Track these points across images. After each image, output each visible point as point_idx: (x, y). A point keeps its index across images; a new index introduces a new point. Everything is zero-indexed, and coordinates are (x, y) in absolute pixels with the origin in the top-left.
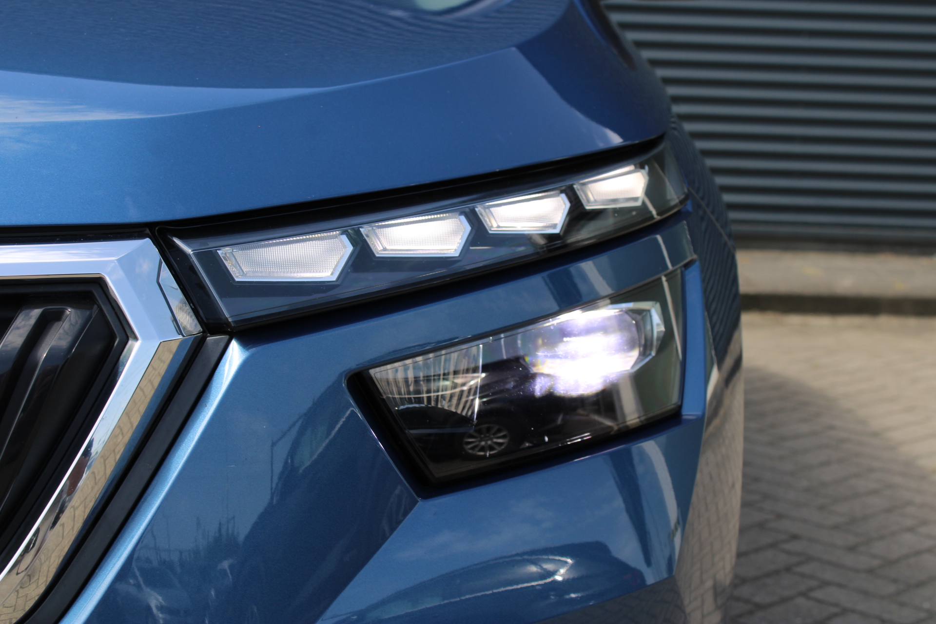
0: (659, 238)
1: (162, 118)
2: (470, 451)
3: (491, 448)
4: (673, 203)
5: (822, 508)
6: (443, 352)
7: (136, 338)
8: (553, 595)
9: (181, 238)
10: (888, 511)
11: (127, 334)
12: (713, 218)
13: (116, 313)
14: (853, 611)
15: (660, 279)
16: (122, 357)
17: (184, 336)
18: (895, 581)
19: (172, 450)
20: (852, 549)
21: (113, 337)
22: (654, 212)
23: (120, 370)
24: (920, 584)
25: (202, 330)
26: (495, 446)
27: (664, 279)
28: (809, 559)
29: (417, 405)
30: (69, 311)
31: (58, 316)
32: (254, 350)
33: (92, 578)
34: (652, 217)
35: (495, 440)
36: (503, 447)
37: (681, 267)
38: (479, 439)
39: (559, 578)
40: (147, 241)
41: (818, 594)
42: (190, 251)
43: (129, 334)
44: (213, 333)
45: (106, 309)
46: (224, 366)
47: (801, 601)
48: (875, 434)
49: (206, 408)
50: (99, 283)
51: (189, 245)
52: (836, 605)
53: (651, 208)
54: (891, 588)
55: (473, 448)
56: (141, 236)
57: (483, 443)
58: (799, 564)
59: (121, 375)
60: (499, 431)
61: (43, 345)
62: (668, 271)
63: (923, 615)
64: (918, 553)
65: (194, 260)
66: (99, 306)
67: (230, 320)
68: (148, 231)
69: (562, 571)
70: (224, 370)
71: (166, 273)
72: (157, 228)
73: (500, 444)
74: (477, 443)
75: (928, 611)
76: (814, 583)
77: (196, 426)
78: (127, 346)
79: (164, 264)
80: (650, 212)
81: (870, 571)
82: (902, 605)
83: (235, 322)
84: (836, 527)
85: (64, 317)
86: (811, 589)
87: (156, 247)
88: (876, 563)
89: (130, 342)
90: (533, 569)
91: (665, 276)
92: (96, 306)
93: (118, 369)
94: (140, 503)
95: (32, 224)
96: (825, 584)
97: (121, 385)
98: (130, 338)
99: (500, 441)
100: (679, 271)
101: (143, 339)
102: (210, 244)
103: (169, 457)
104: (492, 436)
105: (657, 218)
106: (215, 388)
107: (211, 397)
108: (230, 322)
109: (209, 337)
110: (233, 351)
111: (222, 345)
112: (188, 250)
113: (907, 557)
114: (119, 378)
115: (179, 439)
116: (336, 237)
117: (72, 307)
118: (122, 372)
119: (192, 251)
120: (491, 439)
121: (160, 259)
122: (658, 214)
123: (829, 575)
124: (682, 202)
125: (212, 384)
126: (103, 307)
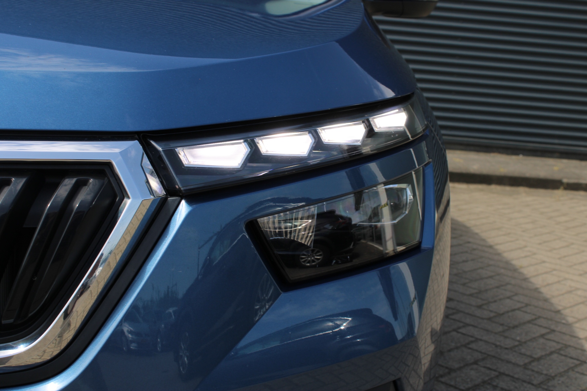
0: (411, 150)
1: (146, 72)
2: (303, 263)
3: (313, 261)
4: (420, 131)
5: (464, 284)
6: (295, 211)
7: (129, 198)
8: (338, 337)
9: (155, 141)
10: (498, 287)
11: (124, 195)
12: (438, 138)
13: (118, 183)
14: (481, 340)
15: (411, 173)
16: (120, 208)
17: (155, 197)
18: (502, 325)
19: (147, 261)
20: (480, 307)
21: (115, 196)
22: (410, 136)
23: (119, 215)
24: (515, 327)
25: (165, 194)
26: (316, 260)
27: (413, 173)
28: (458, 311)
29: (279, 238)
30: (91, 180)
31: (85, 183)
32: (195, 206)
33: (100, 332)
34: (409, 139)
35: (316, 257)
36: (319, 261)
37: (422, 167)
38: (307, 256)
39: (342, 328)
40: (136, 142)
41: (463, 330)
42: (161, 149)
43: (125, 195)
44: (172, 196)
45: (112, 180)
46: (177, 215)
47: (454, 333)
48: (491, 247)
49: (167, 238)
50: (108, 165)
51: (160, 146)
52: (472, 337)
53: (408, 134)
54: (500, 329)
55: (304, 262)
56: (132, 139)
57: (309, 259)
58: (453, 314)
59: (119, 219)
60: (318, 252)
61: (77, 199)
62: (416, 169)
63: (517, 343)
64: (514, 310)
65: (163, 153)
66: (108, 178)
67: (182, 189)
68: (136, 136)
69: (345, 324)
70: (177, 218)
71: (146, 161)
72: (141, 135)
73: (318, 259)
74: (307, 259)
75: (519, 341)
76: (461, 325)
77: (160, 248)
78: (124, 202)
79: (145, 155)
80: (408, 136)
81: (489, 319)
82: (506, 337)
83: (185, 190)
84: (471, 295)
85: (88, 184)
86: (459, 328)
87: (141, 145)
88: (492, 315)
89: (125, 200)
90: (330, 324)
91: (414, 171)
92: (106, 178)
93: (118, 214)
94: (128, 291)
95: (72, 130)
96: (467, 325)
97: (119, 224)
98: (125, 197)
99: (318, 257)
100: (421, 168)
101: (133, 198)
102: (172, 145)
103: (145, 265)
104: (314, 255)
105: (411, 139)
106: (172, 227)
107: (170, 232)
108: (182, 190)
109: (169, 198)
110: (182, 206)
111: (177, 203)
112: (160, 149)
113: (508, 312)
114: (118, 219)
115: (151, 255)
116: (240, 143)
117: (93, 178)
118: (120, 216)
119: (162, 149)
120: (314, 257)
121: (143, 153)
122: (412, 137)
123: (468, 320)
124: (424, 130)
125: (170, 225)
126: (111, 179)
